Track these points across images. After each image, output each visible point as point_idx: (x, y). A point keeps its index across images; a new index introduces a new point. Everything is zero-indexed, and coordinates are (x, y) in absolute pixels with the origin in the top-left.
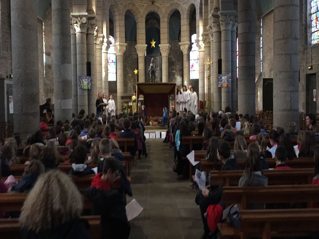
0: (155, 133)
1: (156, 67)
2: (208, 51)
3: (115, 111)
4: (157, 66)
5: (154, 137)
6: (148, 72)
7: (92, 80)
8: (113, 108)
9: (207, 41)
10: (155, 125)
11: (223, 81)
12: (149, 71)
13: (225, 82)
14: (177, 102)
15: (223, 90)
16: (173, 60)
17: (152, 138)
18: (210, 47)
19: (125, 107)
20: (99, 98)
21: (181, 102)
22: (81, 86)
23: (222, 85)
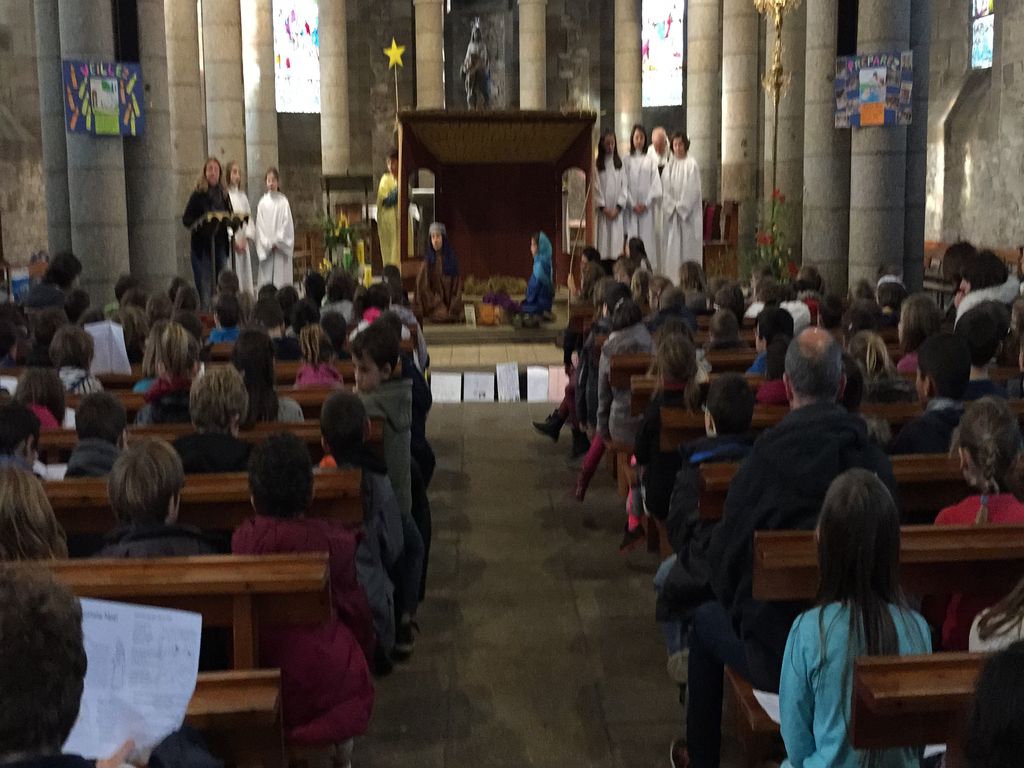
0: (492, 369)
1: (493, 58)
3: (290, 253)
4: (494, 53)
5: (490, 396)
6: (457, 78)
7: (148, 88)
8: (280, 235)
10: (493, 324)
11: (864, 96)
12: (464, 75)
13: (873, 98)
14: (601, 209)
15: (860, 143)
16: (566, 23)
17: (476, 398)
19: (343, 229)
20: (206, 186)
21: (619, 207)
22: (82, 119)
23: (855, 119)
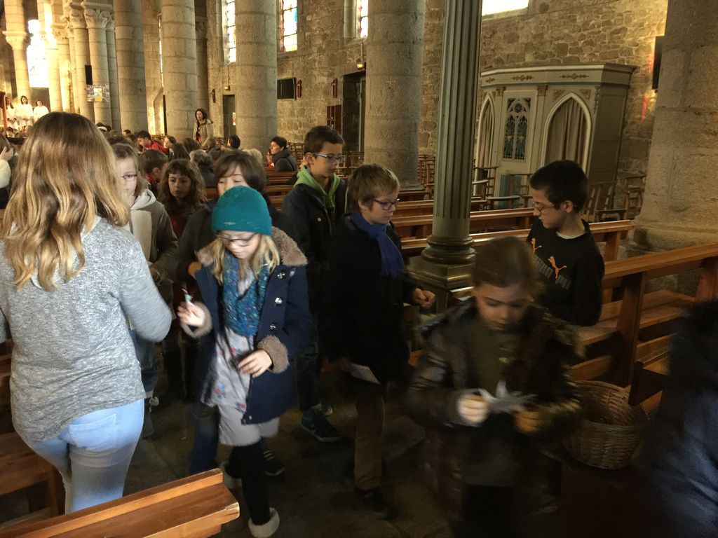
2: (65, 50)
9: (63, 35)
11: (96, 95)
13: (98, 95)
15: (96, 105)
18: (68, 45)
23: (94, 100)
